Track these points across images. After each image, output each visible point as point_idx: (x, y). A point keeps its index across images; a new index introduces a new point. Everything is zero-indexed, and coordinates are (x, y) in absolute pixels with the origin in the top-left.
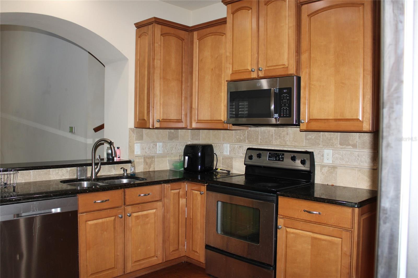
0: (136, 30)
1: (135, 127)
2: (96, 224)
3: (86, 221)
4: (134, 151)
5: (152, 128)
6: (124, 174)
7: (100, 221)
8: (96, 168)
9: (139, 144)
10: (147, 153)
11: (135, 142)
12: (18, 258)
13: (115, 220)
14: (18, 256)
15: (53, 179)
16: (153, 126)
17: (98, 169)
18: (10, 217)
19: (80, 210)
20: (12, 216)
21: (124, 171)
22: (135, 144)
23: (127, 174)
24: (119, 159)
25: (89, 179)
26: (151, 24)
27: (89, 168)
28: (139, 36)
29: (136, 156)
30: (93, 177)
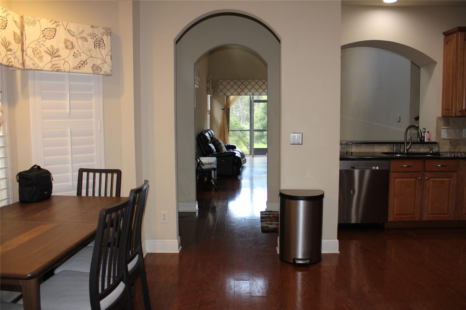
0: (444, 37)
1: (442, 116)
2: (402, 181)
3: (395, 178)
4: (440, 135)
5: (455, 116)
6: (430, 151)
7: (405, 180)
8: (408, 146)
9: (445, 130)
10: (453, 137)
11: (442, 128)
12: (352, 193)
13: (416, 180)
14: (352, 192)
15: (377, 151)
16: (456, 114)
17: (409, 146)
18: (349, 168)
19: (391, 170)
20: (350, 167)
21: (430, 149)
22: (442, 129)
23: (432, 152)
24: (429, 141)
25: (402, 153)
26: (455, 32)
27: (402, 146)
28: (446, 43)
29: (442, 139)
30: (405, 152)
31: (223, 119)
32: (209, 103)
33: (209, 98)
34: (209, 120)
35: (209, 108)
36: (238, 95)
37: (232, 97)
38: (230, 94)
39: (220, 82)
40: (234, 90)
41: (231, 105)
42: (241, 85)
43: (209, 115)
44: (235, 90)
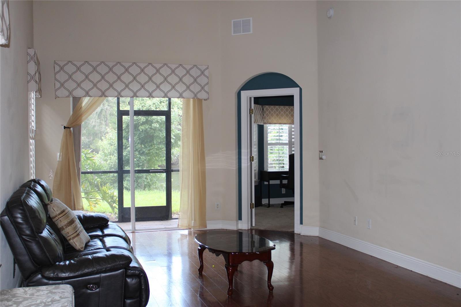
31: (67, 149)
32: (33, 113)
33: (33, 101)
34: (34, 153)
35: (33, 124)
36: (101, 96)
37: (86, 101)
38: (84, 93)
39: (59, 66)
40: (91, 85)
41: (83, 118)
42: (107, 73)
43: (34, 141)
44: (95, 85)
